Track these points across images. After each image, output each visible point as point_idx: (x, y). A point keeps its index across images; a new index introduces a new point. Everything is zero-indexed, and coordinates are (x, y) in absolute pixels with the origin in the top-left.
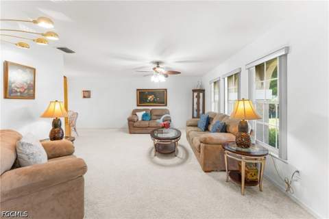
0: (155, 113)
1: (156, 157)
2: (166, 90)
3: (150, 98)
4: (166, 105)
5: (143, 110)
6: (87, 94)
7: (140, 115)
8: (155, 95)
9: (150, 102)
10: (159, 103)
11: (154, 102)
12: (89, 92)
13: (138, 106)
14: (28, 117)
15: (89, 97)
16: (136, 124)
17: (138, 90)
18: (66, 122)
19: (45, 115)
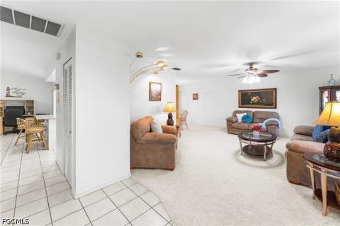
0: (258, 116)
1: (242, 157)
2: (275, 89)
3: (254, 99)
4: (275, 108)
5: (244, 112)
6: (196, 97)
7: (240, 116)
8: (260, 97)
9: (254, 104)
10: (265, 104)
11: (258, 104)
12: (197, 95)
13: (240, 107)
14: (158, 111)
15: (197, 99)
16: (234, 125)
17: (239, 91)
18: (177, 117)
19: (165, 111)
